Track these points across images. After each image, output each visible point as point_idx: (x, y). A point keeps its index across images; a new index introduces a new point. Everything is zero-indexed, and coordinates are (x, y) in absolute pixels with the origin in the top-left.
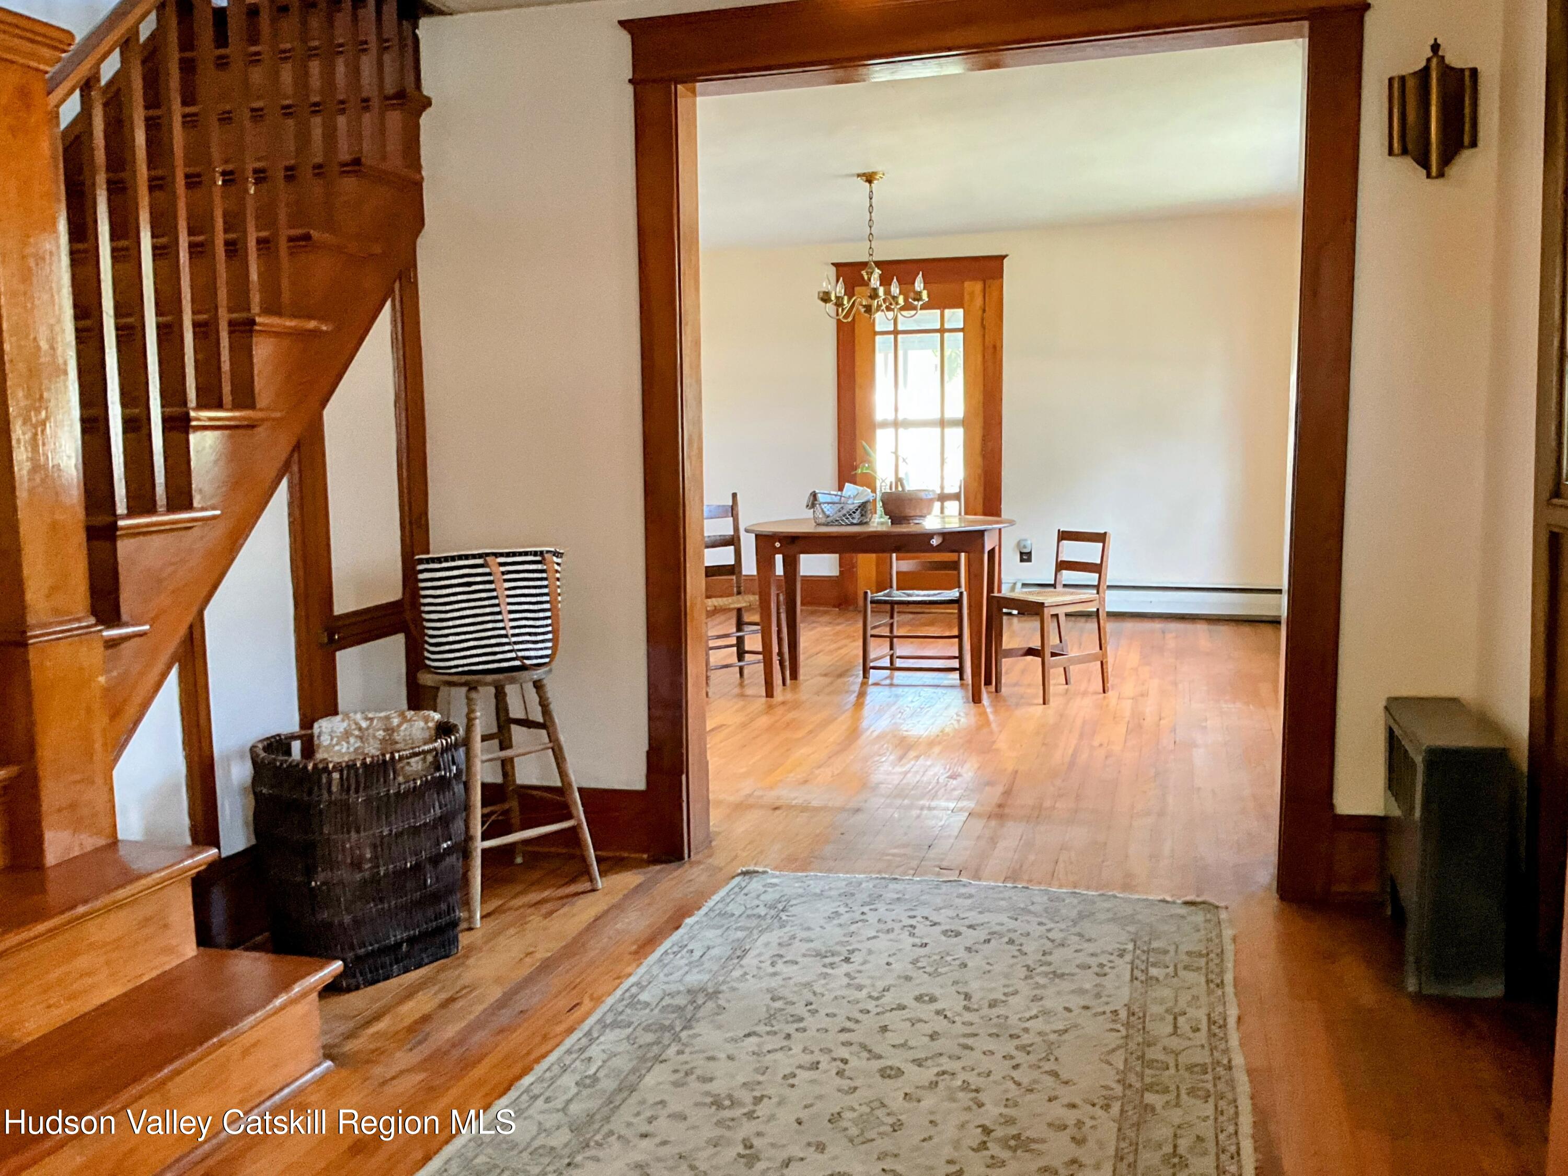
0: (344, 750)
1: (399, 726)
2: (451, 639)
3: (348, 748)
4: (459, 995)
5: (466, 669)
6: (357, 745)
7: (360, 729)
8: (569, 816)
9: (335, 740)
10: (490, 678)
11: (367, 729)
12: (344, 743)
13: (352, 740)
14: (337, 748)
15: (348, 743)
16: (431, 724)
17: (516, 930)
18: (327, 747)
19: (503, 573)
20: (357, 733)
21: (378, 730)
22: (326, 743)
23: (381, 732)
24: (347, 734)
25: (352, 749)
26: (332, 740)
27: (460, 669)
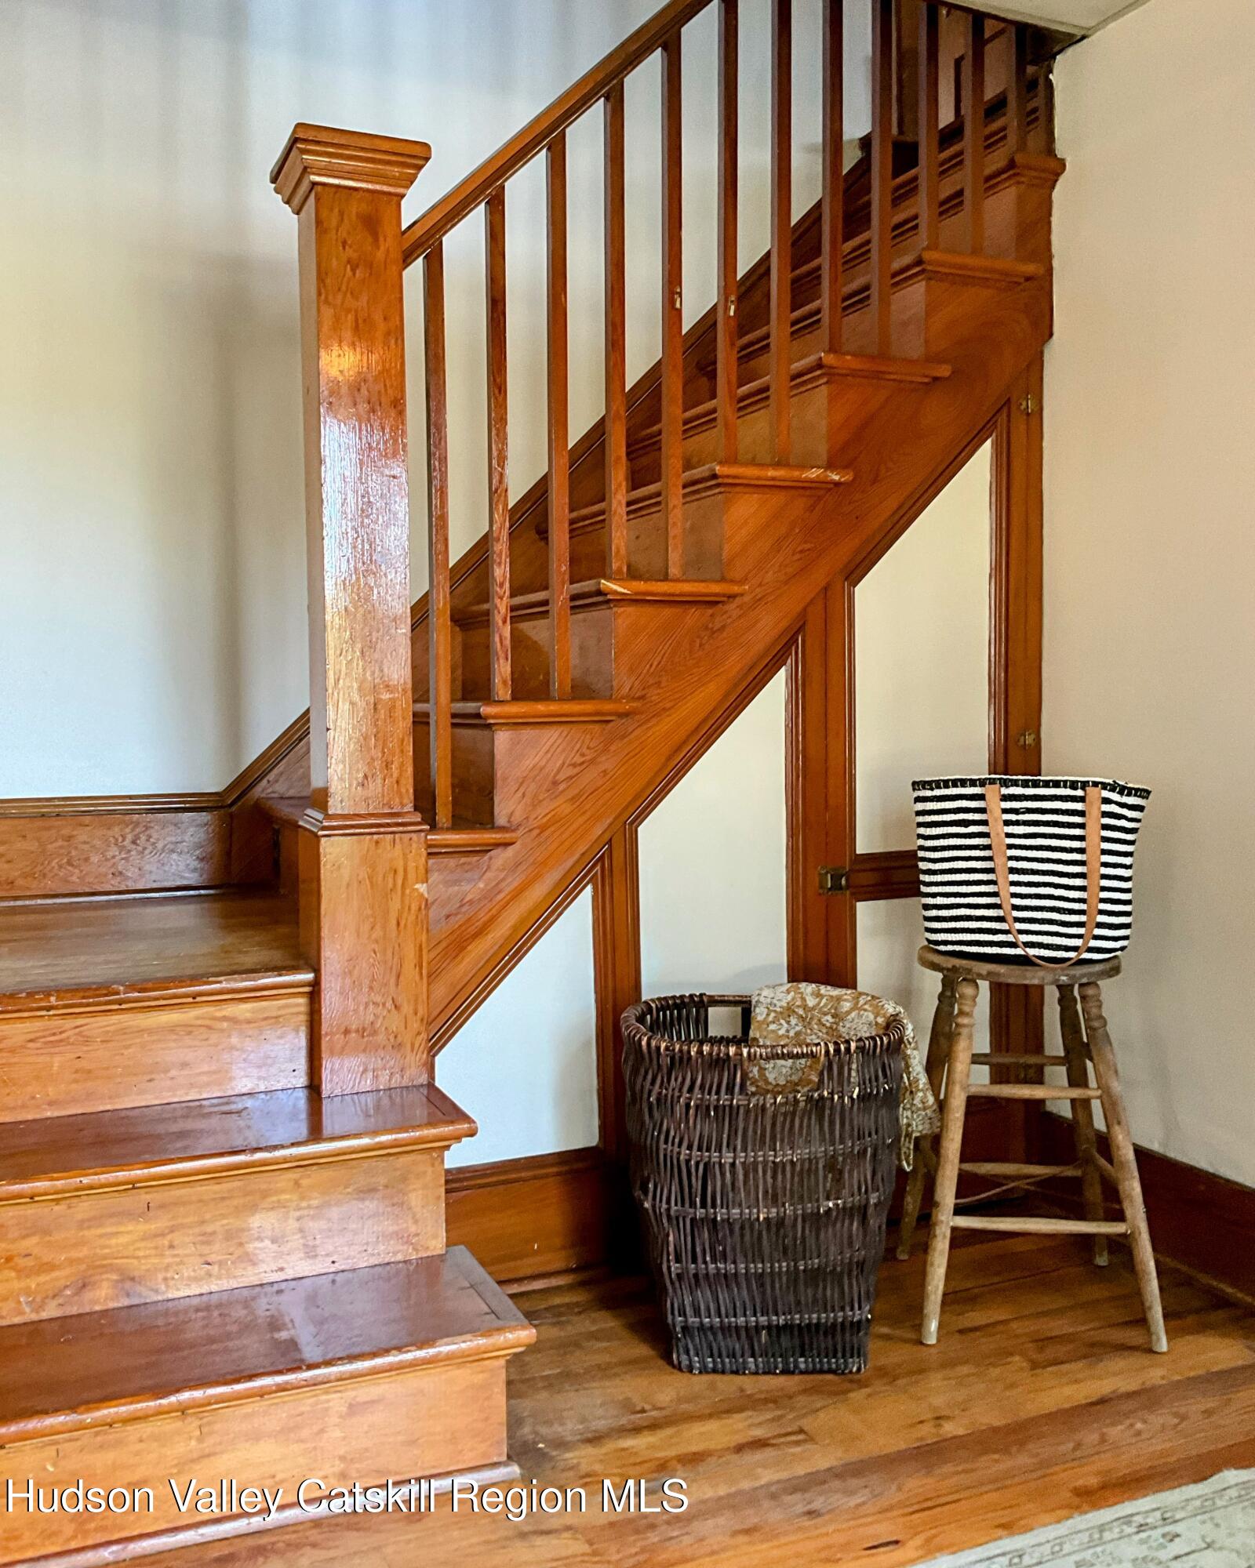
0: (781, 1032)
1: (848, 1013)
2: (939, 901)
3: (788, 1031)
4: (774, 1442)
5: (957, 948)
6: (798, 1029)
7: (805, 1007)
8: (1119, 1216)
9: (773, 1015)
10: (985, 968)
11: (813, 1008)
12: (782, 1021)
13: (793, 1021)
14: (772, 1027)
15: (788, 1023)
16: (880, 1020)
17: (973, 1371)
18: (761, 1023)
19: (1005, 811)
20: (801, 1012)
21: (825, 1014)
22: (760, 1018)
23: (829, 1018)
24: (789, 1011)
25: (792, 1034)
26: (768, 1015)
27: (950, 948)
